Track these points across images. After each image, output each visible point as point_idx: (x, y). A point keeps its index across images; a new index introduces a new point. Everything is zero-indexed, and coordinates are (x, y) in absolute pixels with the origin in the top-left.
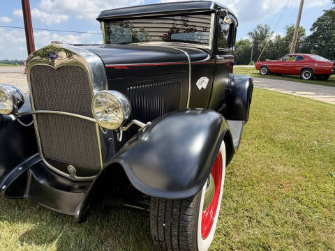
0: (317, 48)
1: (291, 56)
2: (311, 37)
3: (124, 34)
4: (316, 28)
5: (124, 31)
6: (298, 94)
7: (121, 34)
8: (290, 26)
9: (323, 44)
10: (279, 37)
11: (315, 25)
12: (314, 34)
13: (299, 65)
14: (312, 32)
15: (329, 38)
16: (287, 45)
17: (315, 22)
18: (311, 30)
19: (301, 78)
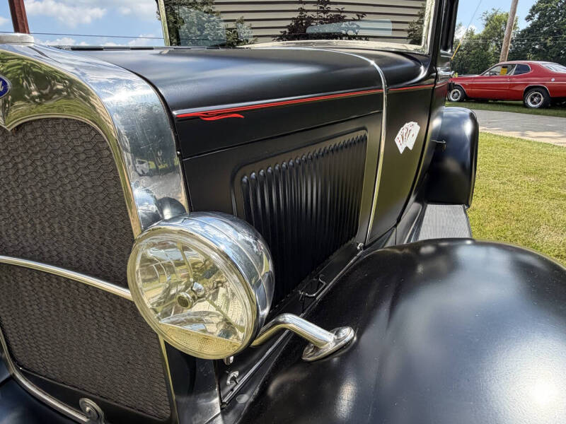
0: (539, 50)
1: (504, 67)
2: (528, 31)
3: (206, 32)
4: (537, 16)
5: (204, 29)
6: (532, 135)
7: (198, 33)
8: (491, 12)
9: (549, 43)
10: (472, 33)
11: (534, 10)
12: (534, 26)
13: (521, 82)
14: (530, 22)
15: (559, 32)
16: (486, 47)
17: (535, 4)
18: (528, 18)
19: (525, 106)
